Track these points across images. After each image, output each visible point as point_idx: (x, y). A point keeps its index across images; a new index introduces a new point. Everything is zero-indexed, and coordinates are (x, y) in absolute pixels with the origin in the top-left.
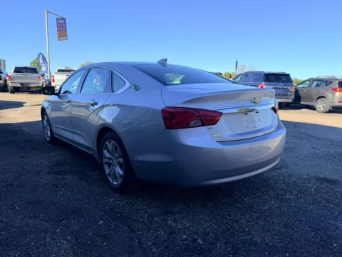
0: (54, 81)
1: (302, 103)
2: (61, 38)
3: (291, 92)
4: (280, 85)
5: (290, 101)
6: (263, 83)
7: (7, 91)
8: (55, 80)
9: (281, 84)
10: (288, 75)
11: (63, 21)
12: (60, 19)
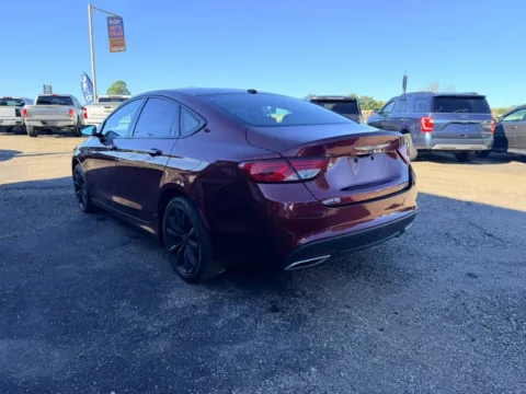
0: (86, 116)
1: (509, 150)
2: (115, 49)
3: (487, 130)
4: (465, 117)
5: (484, 147)
6: (430, 114)
7: (24, 133)
8: (89, 115)
9: (465, 115)
10: (482, 98)
11: (118, 22)
12: (113, 19)
